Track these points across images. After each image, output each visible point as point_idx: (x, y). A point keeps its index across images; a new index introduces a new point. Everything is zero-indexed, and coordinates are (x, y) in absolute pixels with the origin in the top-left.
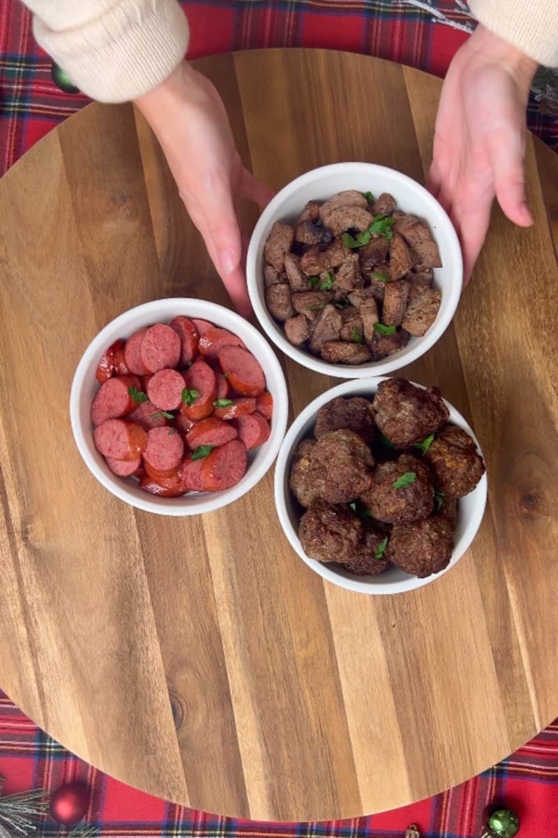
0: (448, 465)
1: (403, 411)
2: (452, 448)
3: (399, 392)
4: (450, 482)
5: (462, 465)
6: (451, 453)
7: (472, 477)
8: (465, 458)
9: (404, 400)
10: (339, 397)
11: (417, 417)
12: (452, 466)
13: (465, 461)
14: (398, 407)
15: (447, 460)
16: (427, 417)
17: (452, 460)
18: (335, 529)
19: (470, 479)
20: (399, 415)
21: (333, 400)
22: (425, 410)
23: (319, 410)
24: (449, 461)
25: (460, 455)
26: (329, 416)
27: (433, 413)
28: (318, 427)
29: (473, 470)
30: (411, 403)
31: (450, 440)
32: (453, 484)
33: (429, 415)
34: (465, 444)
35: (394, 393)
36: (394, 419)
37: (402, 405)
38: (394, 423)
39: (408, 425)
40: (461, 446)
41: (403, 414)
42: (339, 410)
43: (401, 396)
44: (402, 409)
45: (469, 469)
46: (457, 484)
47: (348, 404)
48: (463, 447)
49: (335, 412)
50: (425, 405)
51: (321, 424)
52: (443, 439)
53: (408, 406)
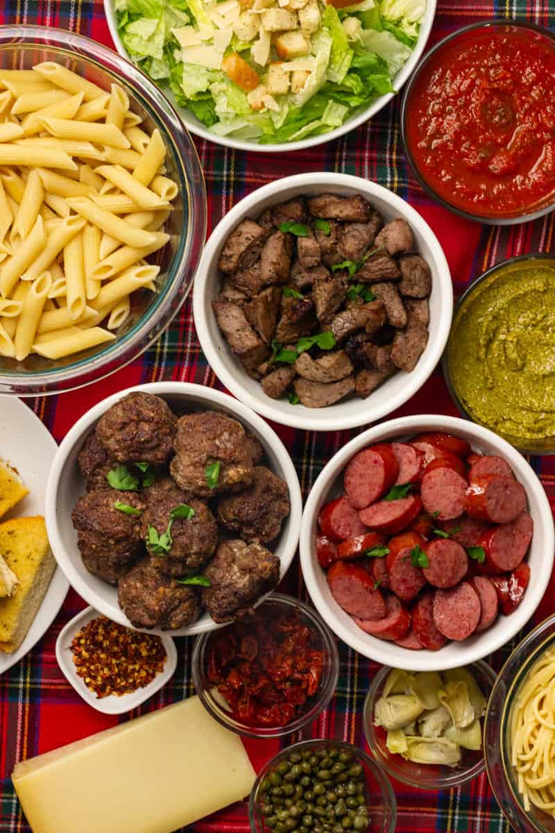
0: (161, 589)
1: (238, 574)
2: (176, 603)
3: (261, 578)
4: (141, 582)
5: (154, 603)
6: (173, 599)
7: (135, 608)
8: (160, 610)
9: (251, 578)
10: (289, 513)
11: (226, 587)
12: (158, 593)
13: (157, 608)
14: (245, 570)
15: (167, 590)
16: (223, 598)
17: (164, 594)
19: (134, 605)
20: (236, 568)
21: (290, 503)
22: (232, 598)
23: (287, 485)
24: (164, 592)
25: (165, 607)
26: (274, 491)
28: (269, 474)
29: (142, 613)
30: (244, 585)
31: (187, 604)
32: (138, 585)
33: (225, 600)
34: (174, 619)
35: (262, 572)
36: (234, 561)
37: (245, 576)
38: (230, 560)
39: (221, 575)
40: (175, 612)
41: (235, 573)
42: (276, 506)
43: (256, 578)
44: (242, 574)
45: (146, 608)
46: (136, 588)
47: (278, 517)
48: (172, 615)
49: (276, 500)
50: (236, 601)
51: (271, 479)
52: (191, 597)
53: (243, 582)
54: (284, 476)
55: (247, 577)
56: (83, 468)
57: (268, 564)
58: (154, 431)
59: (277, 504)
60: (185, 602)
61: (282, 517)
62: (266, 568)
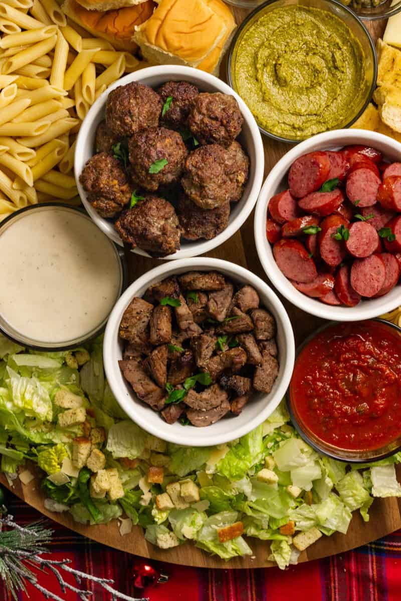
0: (116, 182)
1: (159, 226)
2: (112, 197)
3: (162, 243)
4: (112, 167)
5: (104, 182)
6: (114, 193)
7: (92, 172)
8: (101, 188)
9: (158, 237)
10: (209, 240)
11: (148, 222)
12: (112, 181)
13: (102, 186)
14: (163, 230)
15: (117, 186)
16: (138, 222)
17: (113, 186)
18: (214, 122)
19: (94, 171)
20: (162, 222)
21: (215, 236)
22: (140, 228)
23: (226, 228)
24: (115, 185)
25: (106, 190)
26: (220, 221)
27: (133, 226)
28: (228, 212)
29: (92, 178)
30: (153, 233)
31: (114, 205)
32: (109, 165)
33: (137, 224)
34: (99, 202)
35: (166, 242)
36: (166, 219)
37: (160, 231)
38: (166, 216)
39: (154, 214)
40: (104, 199)
41: (159, 224)
42: (210, 228)
43: (160, 240)
44: (160, 228)
45: (97, 179)
46: (106, 165)
47: (203, 233)
48: (102, 199)
49: (214, 226)
50: (140, 232)
51: (226, 214)
52: (120, 205)
53: (155, 231)
55: (159, 233)
57: (173, 244)
58: (223, 137)
60: (115, 202)
61: (204, 236)
62: (170, 243)
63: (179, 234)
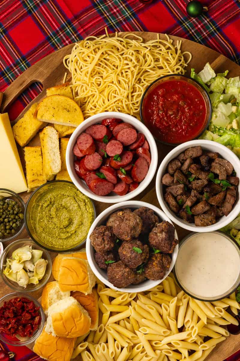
0: (154, 264)
2: (161, 261)
3: (167, 229)
4: (149, 269)
5: (157, 268)
6: (159, 262)
8: (160, 268)
9: (165, 232)
11: (162, 240)
13: (159, 268)
14: (161, 232)
15: (155, 262)
16: (164, 244)
17: (156, 264)
18: (105, 239)
19: (155, 275)
20: (159, 234)
23: (144, 207)
25: (160, 266)
26: (143, 211)
28: (137, 210)
29: (158, 274)
31: (164, 259)
32: (149, 270)
33: (166, 244)
34: (166, 265)
36: (156, 234)
38: (155, 234)
39: (157, 240)
44: (162, 234)
45: (158, 272)
46: (150, 271)
47: (152, 215)
48: (164, 265)
49: (147, 213)
50: (168, 241)
51: (139, 210)
52: (162, 256)
53: (164, 235)
54: (141, 206)
55: (164, 233)
56: (104, 268)
57: (165, 224)
58: (109, 231)
59: (148, 213)
60: (162, 259)
61: (153, 214)
62: (165, 226)
63: (159, 224)
